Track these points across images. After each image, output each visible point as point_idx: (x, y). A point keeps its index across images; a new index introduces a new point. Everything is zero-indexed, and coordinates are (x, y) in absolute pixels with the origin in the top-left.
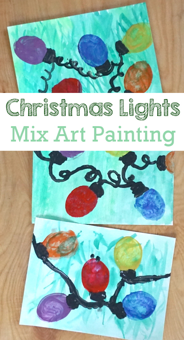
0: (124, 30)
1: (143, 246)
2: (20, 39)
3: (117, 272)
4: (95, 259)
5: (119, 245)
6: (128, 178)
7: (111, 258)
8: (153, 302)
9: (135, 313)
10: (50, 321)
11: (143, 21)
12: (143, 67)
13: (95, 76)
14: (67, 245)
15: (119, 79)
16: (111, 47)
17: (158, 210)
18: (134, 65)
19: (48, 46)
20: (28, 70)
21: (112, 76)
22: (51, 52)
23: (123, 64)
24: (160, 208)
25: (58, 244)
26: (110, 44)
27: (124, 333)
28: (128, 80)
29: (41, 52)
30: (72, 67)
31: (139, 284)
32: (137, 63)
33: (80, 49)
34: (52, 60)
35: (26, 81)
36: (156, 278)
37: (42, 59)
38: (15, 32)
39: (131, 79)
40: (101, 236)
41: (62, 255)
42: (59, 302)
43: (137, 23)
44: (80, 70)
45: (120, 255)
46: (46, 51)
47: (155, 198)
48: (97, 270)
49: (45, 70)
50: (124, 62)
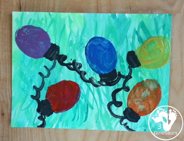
0: (140, 39)
2: (25, 27)
11: (164, 34)
12: (152, 87)
13: (98, 84)
15: (123, 92)
16: (122, 57)
18: (143, 81)
19: (53, 42)
20: (26, 63)
21: (116, 88)
22: (55, 48)
23: (131, 77)
26: (122, 52)
28: (133, 96)
29: (43, 47)
30: (74, 69)
32: (147, 80)
33: (88, 53)
34: (54, 57)
35: (21, 74)
37: (43, 53)
38: (19, 19)
39: (136, 97)
43: (157, 36)
44: (82, 75)
46: (50, 46)
49: (45, 66)
50: (132, 75)
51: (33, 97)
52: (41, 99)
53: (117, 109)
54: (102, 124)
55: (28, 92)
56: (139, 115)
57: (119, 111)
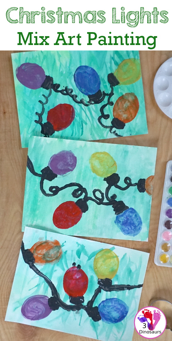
0: (116, 63)
1: (120, 258)
2: (22, 65)
3: (96, 280)
4: (76, 267)
5: (99, 256)
6: (111, 197)
7: (90, 267)
8: (125, 308)
9: (109, 318)
10: (32, 319)
11: (134, 56)
12: (131, 98)
13: (88, 104)
14: (52, 253)
15: (109, 108)
16: (104, 79)
17: (135, 227)
18: (123, 96)
19: (47, 74)
20: (28, 94)
21: (103, 104)
22: (49, 79)
23: (113, 94)
24: (138, 226)
25: (44, 251)
26: (103, 75)
27: (98, 335)
28: (117, 108)
29: (40, 79)
30: (67, 94)
31: (114, 292)
32: (126, 94)
33: (76, 80)
34: (50, 86)
35: (25, 103)
36: (129, 287)
37: (41, 84)
38: (18, 59)
39: (119, 109)
40: (83, 247)
41: (47, 262)
42: (42, 303)
43: (128, 58)
44: (74, 97)
45: (99, 265)
46: (45, 78)
47: (134, 216)
48: (78, 277)
49: (43, 95)
50: (114, 92)
51: (36, 122)
52: (43, 123)
53: (106, 121)
54: (96, 135)
55: (32, 118)
56: (124, 123)
57: (108, 122)
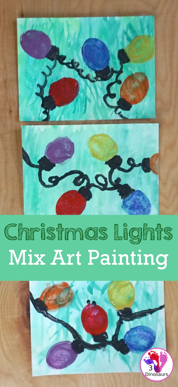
0: (129, 39)
2: (28, 32)
6: (115, 181)
11: (149, 33)
12: (140, 79)
13: (94, 80)
15: (116, 85)
16: (113, 54)
17: (144, 210)
18: (132, 75)
19: (53, 44)
20: (31, 64)
21: (110, 82)
22: (55, 50)
23: (122, 72)
24: (147, 208)
26: (113, 51)
28: (124, 88)
29: (45, 48)
30: (73, 67)
32: (136, 73)
33: (84, 52)
34: (55, 57)
35: (26, 73)
37: (45, 54)
38: (23, 24)
39: (127, 88)
43: (142, 34)
44: (80, 72)
46: (50, 48)
47: (141, 198)
49: (47, 66)
50: (123, 70)
51: (37, 94)
52: (44, 96)
53: (112, 101)
54: (99, 115)
55: (33, 90)
56: (131, 104)
57: (114, 102)
